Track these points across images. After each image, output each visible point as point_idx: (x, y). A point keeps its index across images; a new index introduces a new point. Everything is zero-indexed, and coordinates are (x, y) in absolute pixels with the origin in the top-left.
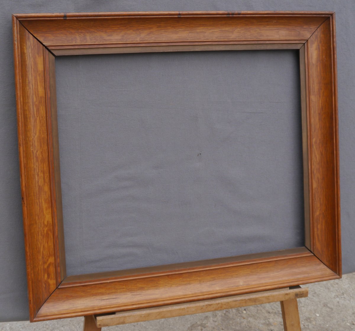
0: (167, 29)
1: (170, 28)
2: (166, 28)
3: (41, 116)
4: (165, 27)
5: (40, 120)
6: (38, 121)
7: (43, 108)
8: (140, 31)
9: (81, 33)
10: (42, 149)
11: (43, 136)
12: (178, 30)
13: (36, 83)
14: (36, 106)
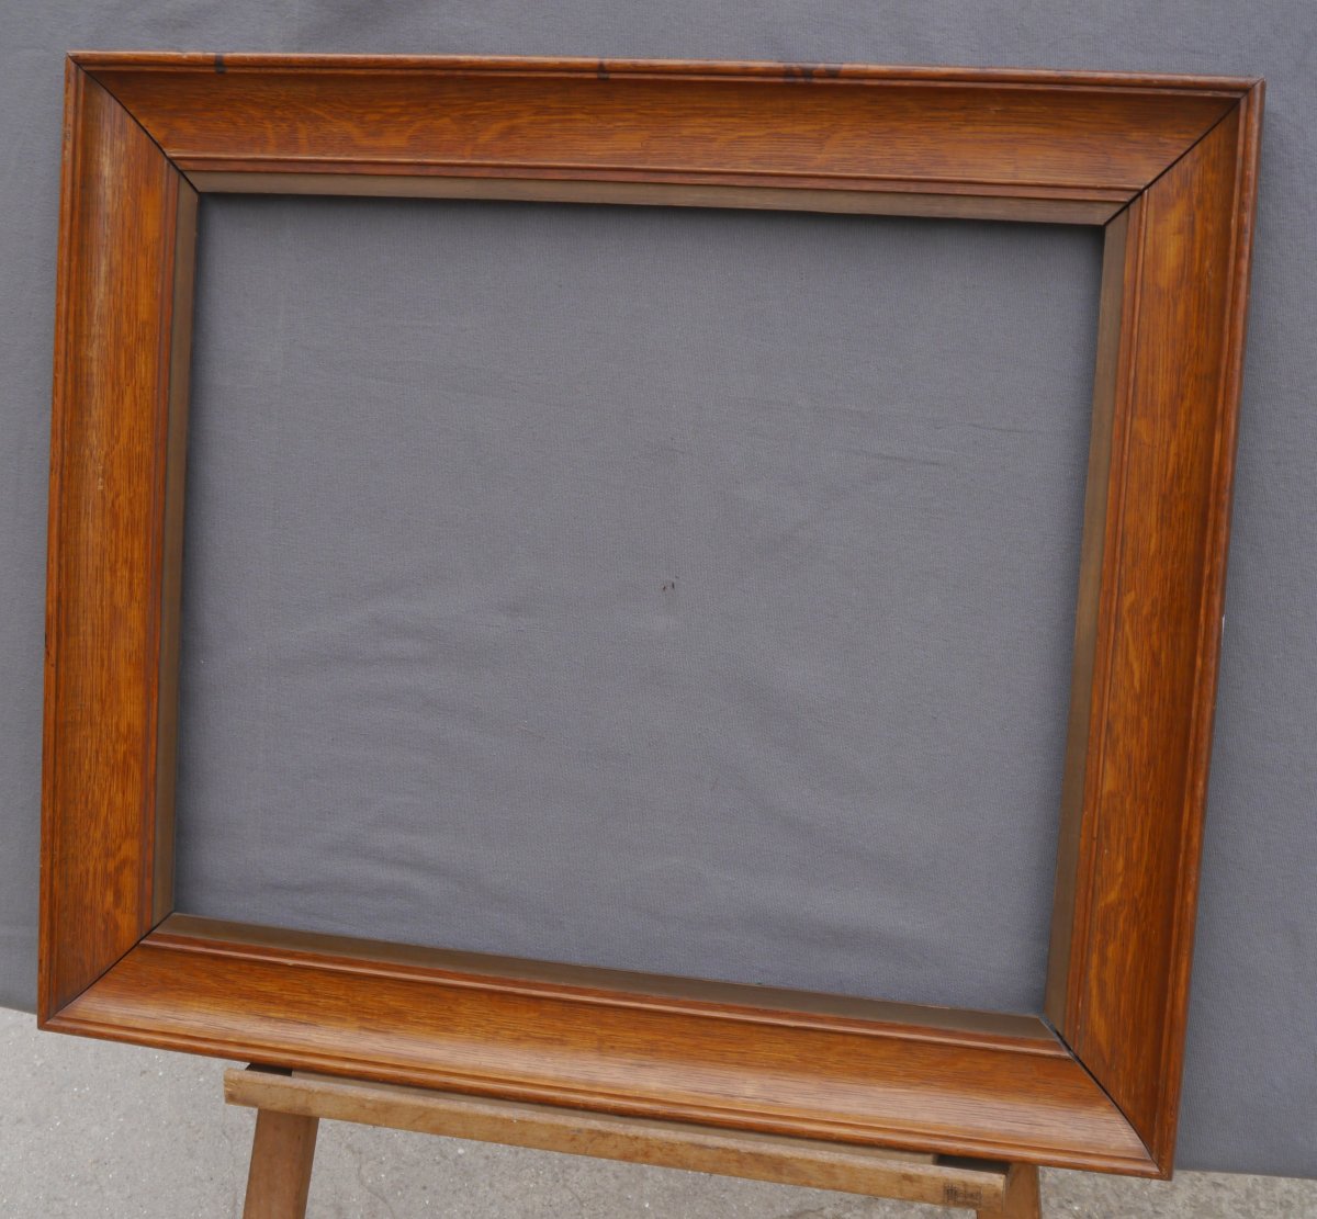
0: (570, 120)
1: (584, 117)
2: (567, 117)
3: (138, 385)
4: (565, 114)
5: (135, 397)
6: (128, 400)
7: (146, 358)
8: (475, 122)
9: (282, 119)
10: (132, 489)
11: (138, 449)
12: (611, 126)
13: (134, 275)
14: (126, 352)
